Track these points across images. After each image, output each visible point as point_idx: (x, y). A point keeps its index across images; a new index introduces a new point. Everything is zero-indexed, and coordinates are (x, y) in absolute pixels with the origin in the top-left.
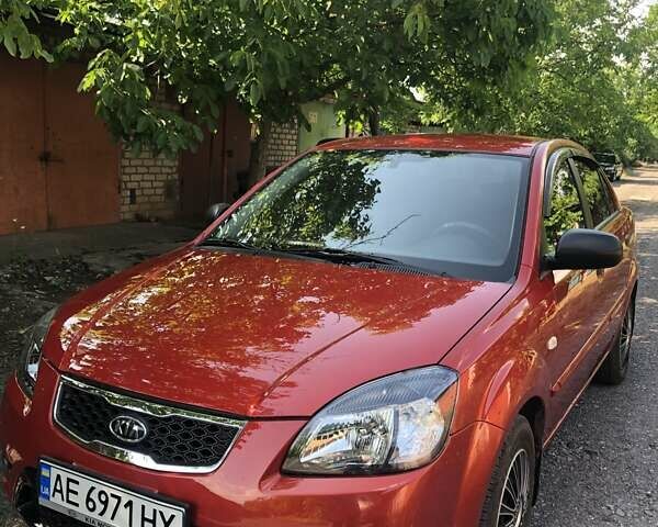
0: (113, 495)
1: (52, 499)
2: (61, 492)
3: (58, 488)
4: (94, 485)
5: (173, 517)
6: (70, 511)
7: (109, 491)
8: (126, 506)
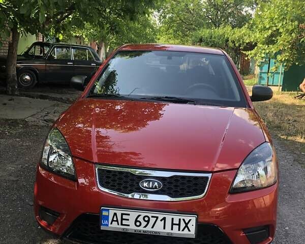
0: (152, 217)
1: (110, 225)
2: (117, 221)
3: (115, 219)
4: (140, 214)
5: (190, 220)
6: (123, 229)
7: (150, 215)
8: (161, 220)
